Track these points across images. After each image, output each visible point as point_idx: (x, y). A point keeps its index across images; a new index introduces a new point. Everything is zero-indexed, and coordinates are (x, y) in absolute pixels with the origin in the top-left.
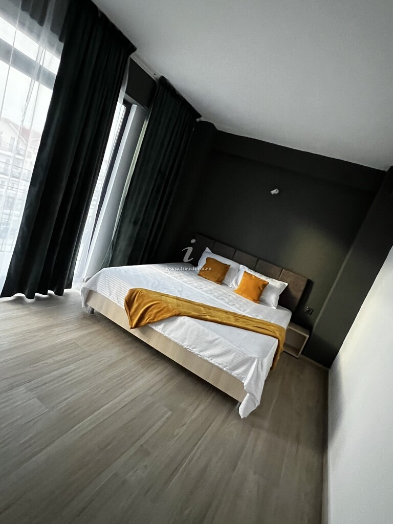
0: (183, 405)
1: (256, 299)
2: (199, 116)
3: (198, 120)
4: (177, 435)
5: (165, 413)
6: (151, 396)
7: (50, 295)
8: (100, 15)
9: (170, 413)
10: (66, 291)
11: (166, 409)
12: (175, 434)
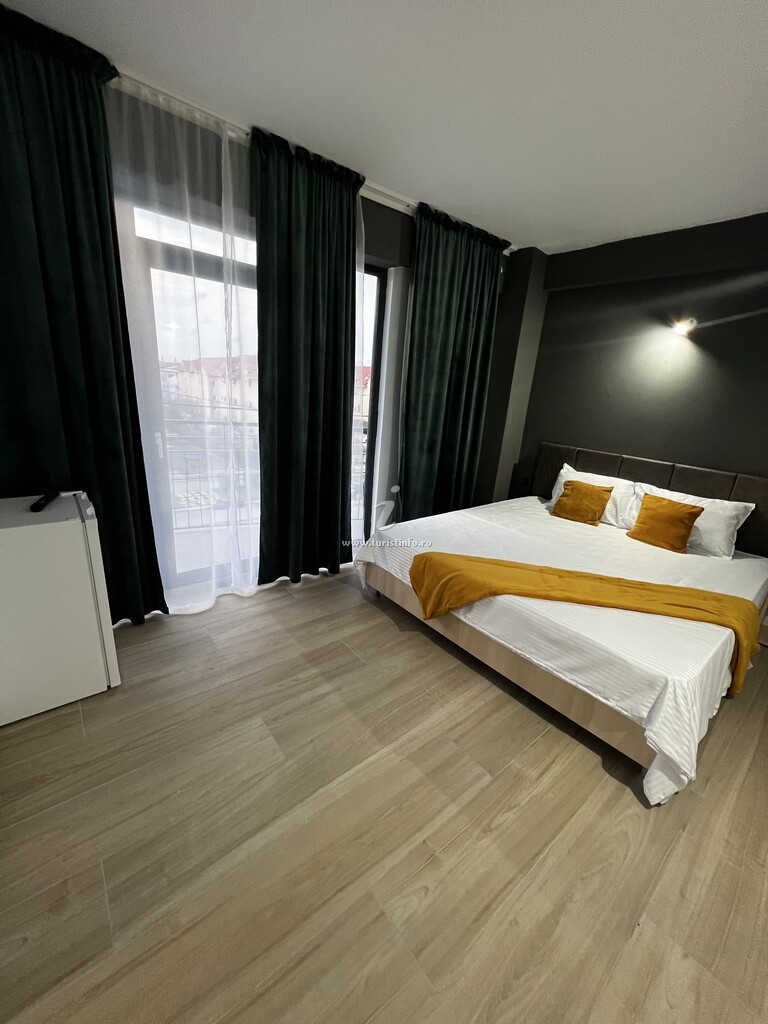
0: (516, 764)
1: (677, 545)
2: (506, 244)
3: (506, 252)
4: (496, 828)
5: (479, 777)
6: (456, 741)
7: (324, 573)
8: (294, 152)
9: (488, 778)
10: (342, 566)
11: (479, 769)
12: (493, 826)
